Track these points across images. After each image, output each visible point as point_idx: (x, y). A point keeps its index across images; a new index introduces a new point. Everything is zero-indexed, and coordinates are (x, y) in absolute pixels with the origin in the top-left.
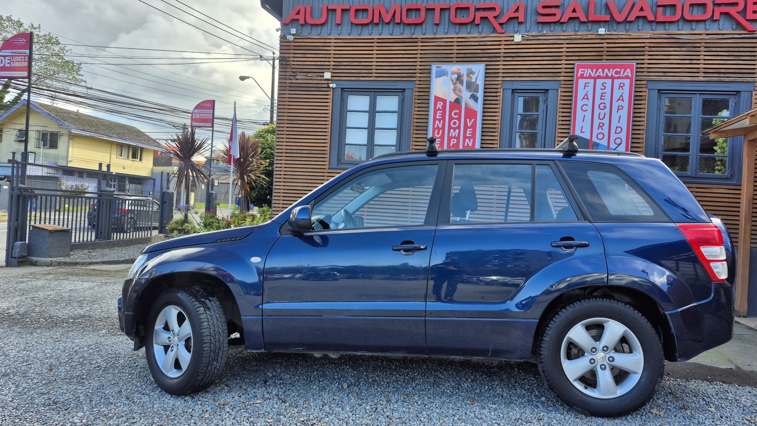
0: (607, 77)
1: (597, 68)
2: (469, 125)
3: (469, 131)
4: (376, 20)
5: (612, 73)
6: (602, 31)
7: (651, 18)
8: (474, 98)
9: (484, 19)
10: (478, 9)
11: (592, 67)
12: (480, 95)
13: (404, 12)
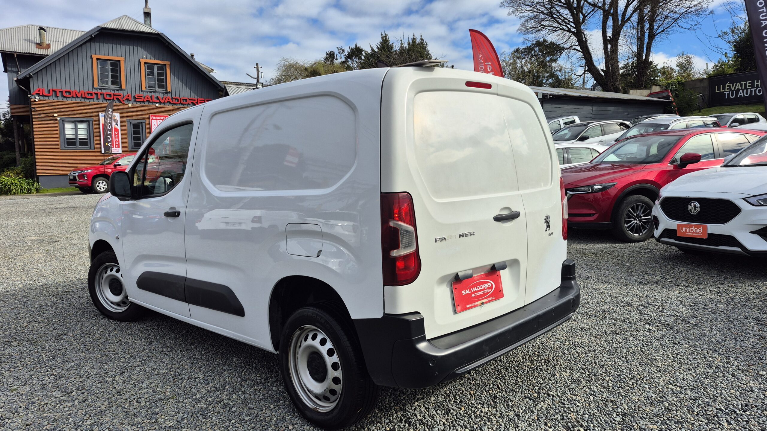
0: (160, 119)
1: (157, 116)
2: (116, 133)
3: (116, 136)
4: (75, 96)
5: (162, 118)
6: (157, 105)
7: (172, 102)
8: (117, 125)
9: (117, 99)
10: (114, 95)
11: (156, 116)
12: (119, 123)
13: (86, 94)
